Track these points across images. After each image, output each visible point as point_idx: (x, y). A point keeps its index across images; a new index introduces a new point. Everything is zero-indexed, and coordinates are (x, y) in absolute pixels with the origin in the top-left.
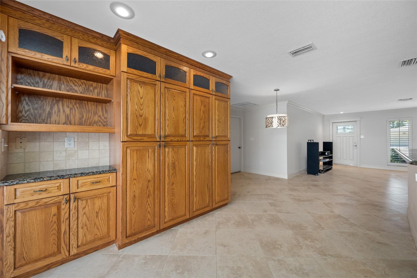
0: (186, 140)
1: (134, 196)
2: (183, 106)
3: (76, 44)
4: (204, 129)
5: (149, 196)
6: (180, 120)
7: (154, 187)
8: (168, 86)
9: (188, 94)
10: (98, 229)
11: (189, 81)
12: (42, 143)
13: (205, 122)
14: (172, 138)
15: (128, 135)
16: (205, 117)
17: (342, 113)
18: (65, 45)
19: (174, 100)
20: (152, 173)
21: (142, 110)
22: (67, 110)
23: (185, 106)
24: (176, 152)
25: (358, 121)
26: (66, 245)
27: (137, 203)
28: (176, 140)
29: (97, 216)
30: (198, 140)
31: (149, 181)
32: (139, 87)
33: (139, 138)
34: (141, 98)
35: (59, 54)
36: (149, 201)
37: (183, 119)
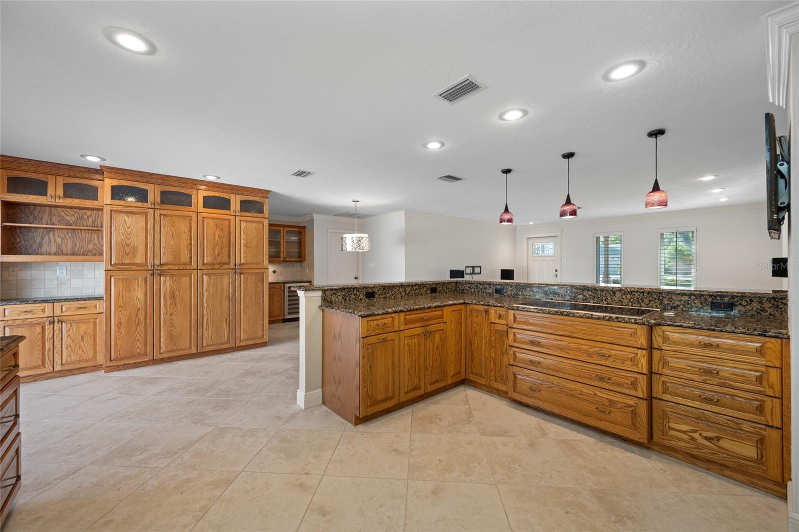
0: (192, 268)
1: (120, 323)
2: (187, 232)
3: (61, 181)
4: (220, 256)
5: (138, 324)
6: (182, 247)
7: (146, 316)
8: (163, 212)
9: (194, 219)
10: (83, 351)
11: (196, 205)
12: (34, 272)
13: (221, 248)
14: (171, 267)
15: (113, 263)
16: (222, 242)
17: (532, 223)
18: (49, 184)
19: (174, 226)
20: (143, 302)
21: (129, 239)
22: (59, 240)
23: (191, 232)
24: (176, 281)
25: (559, 237)
26: (50, 361)
27: (123, 329)
28: (177, 268)
29: (82, 339)
30: (210, 268)
31: (139, 309)
32: (126, 218)
33: (126, 267)
34: (129, 228)
35: (44, 193)
36: (138, 329)
37: (186, 246)
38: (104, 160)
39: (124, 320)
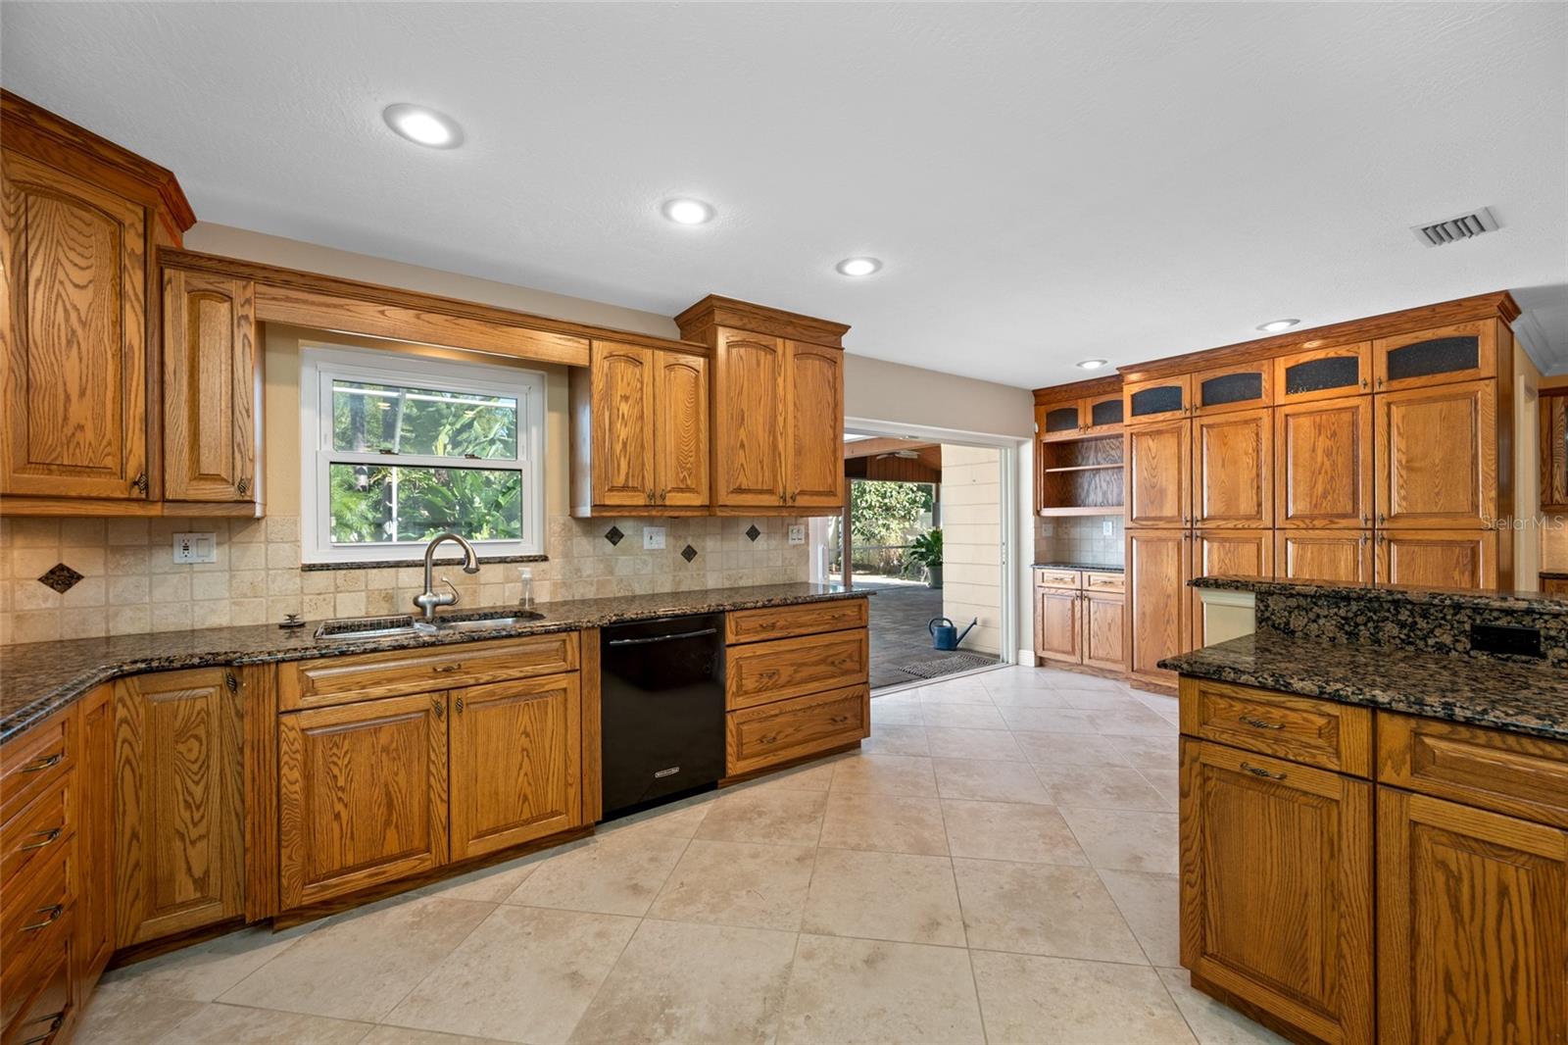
0: (1262, 527)
1: (1144, 613)
2: (1251, 451)
3: (1090, 403)
4: (1329, 498)
5: (1168, 621)
6: (1241, 483)
7: (1180, 610)
8: (1206, 421)
9: (1266, 422)
10: (1110, 646)
11: (1270, 391)
12: (1083, 529)
13: (1332, 477)
14: (1221, 523)
15: (1134, 517)
16: (1334, 464)
18: (1079, 411)
19: (1225, 444)
20: (1176, 586)
21: (1155, 477)
22: (1104, 485)
23: (1258, 451)
24: (1230, 551)
26: (1079, 650)
27: (1147, 624)
28: (1231, 525)
29: (1110, 629)
30: (1302, 525)
31: (1169, 596)
32: (1150, 442)
33: (1150, 523)
34: (1154, 458)
35: (1074, 425)
36: (1169, 631)
37: (1249, 482)
38: (1105, 362)
39: (1149, 609)
